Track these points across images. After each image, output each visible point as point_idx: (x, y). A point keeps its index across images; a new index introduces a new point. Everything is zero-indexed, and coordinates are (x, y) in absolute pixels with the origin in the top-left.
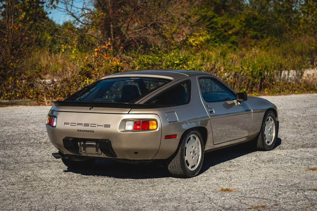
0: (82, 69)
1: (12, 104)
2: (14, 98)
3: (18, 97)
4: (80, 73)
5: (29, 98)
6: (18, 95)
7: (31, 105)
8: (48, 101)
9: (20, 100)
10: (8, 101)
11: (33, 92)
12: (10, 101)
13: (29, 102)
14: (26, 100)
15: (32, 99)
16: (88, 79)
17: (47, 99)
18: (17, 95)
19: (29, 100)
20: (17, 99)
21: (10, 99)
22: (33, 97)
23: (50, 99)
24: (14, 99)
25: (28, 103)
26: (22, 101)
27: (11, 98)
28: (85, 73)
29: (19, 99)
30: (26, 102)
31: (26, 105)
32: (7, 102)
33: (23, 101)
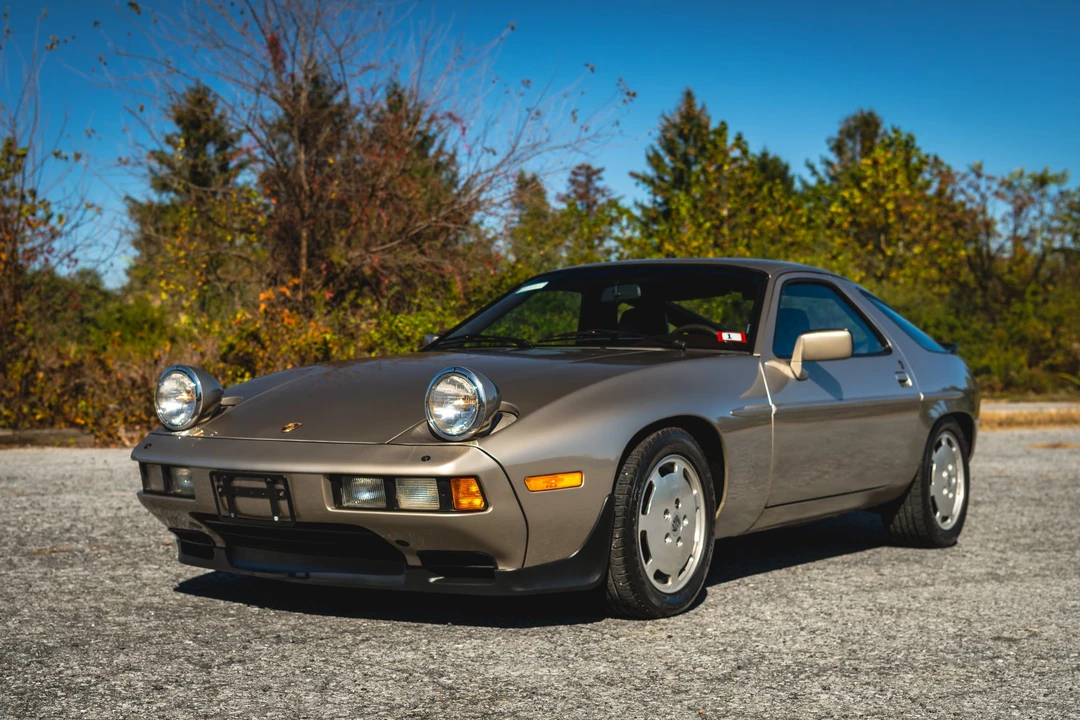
0: (231, 347)
1: (23, 442)
2: (27, 425)
3: (41, 421)
4: (224, 358)
5: (73, 424)
6: (38, 417)
7: (79, 445)
8: (129, 435)
9: (46, 431)
10: (8, 433)
11: (87, 407)
12: (18, 433)
13: (75, 436)
14: (65, 430)
15: (82, 427)
16: (247, 374)
17: (127, 430)
18: (35, 415)
19: (74, 431)
20: (37, 428)
21: (14, 427)
22: (86, 424)
23: (134, 430)
24: (27, 429)
25: (72, 441)
26: (52, 435)
27: (20, 424)
28: (242, 357)
29: (44, 428)
30: (66, 436)
31: (64, 444)
32: (6, 437)
33: (56, 435)
